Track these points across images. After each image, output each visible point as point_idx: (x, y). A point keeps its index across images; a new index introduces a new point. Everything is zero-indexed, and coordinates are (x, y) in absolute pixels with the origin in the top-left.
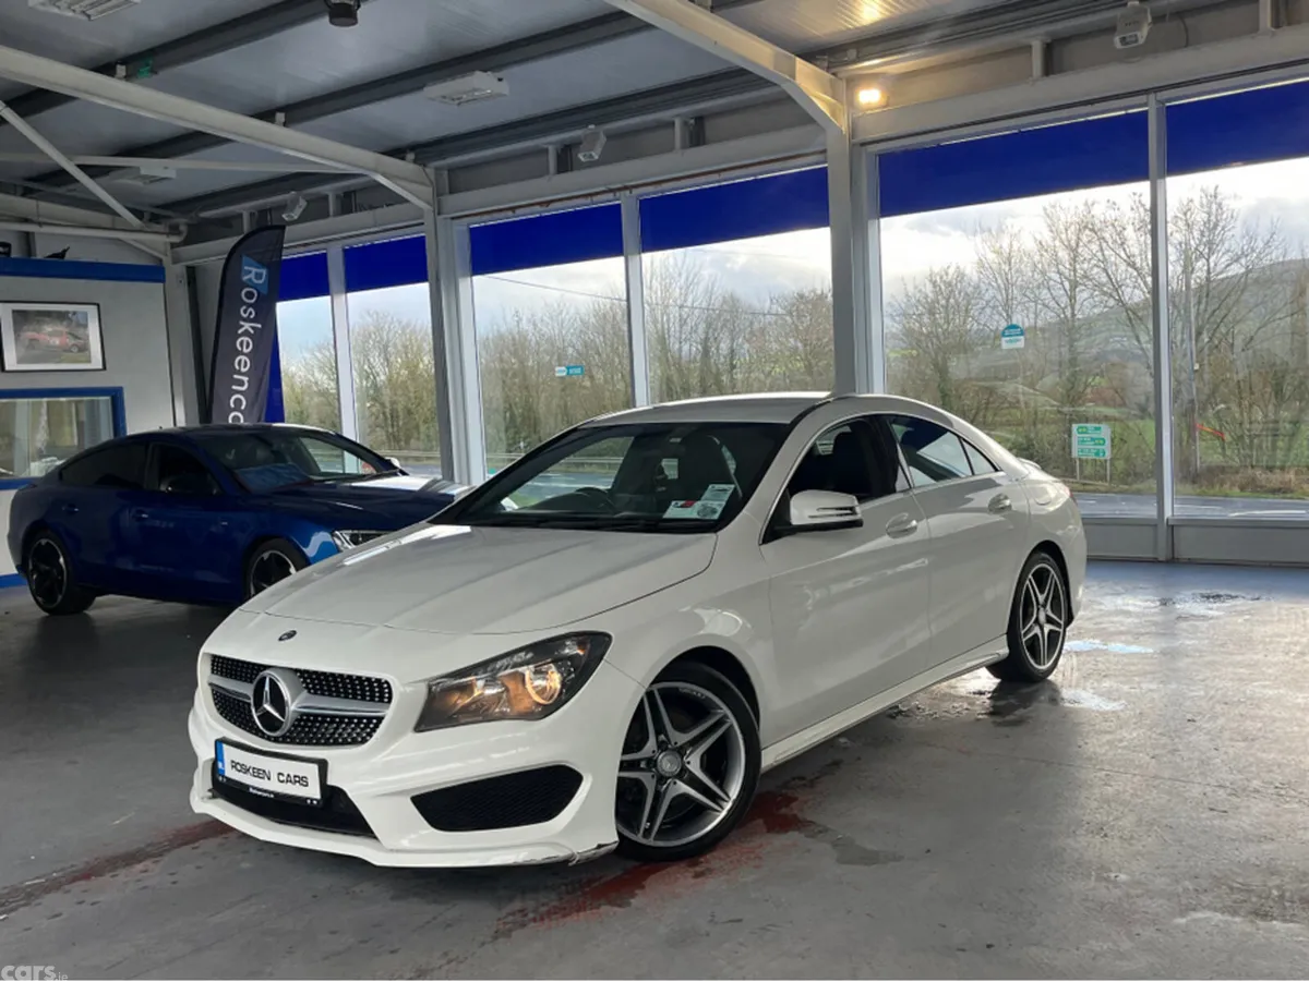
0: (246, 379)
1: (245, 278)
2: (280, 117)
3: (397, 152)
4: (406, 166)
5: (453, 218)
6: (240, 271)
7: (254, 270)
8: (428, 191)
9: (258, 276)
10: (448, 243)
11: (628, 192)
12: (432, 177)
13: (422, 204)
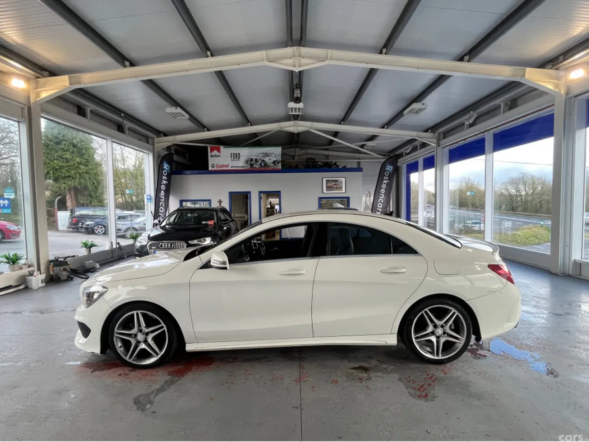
0: (383, 195)
1: (386, 169)
2: (386, 126)
3: (426, 131)
4: (429, 134)
5: (444, 147)
6: (385, 167)
7: (389, 167)
8: (435, 140)
9: (390, 168)
10: (442, 154)
11: (487, 132)
12: (437, 136)
13: (434, 145)
